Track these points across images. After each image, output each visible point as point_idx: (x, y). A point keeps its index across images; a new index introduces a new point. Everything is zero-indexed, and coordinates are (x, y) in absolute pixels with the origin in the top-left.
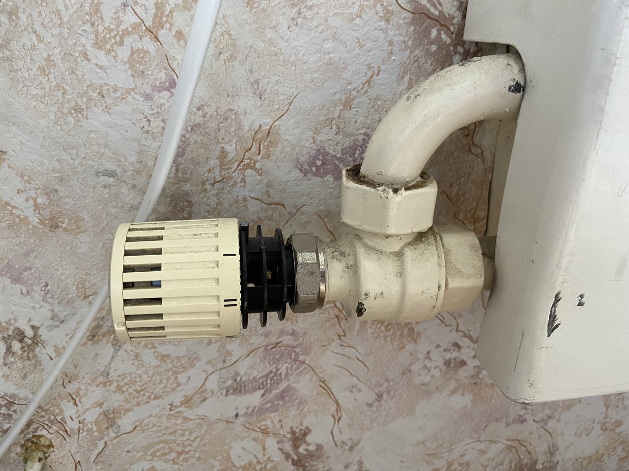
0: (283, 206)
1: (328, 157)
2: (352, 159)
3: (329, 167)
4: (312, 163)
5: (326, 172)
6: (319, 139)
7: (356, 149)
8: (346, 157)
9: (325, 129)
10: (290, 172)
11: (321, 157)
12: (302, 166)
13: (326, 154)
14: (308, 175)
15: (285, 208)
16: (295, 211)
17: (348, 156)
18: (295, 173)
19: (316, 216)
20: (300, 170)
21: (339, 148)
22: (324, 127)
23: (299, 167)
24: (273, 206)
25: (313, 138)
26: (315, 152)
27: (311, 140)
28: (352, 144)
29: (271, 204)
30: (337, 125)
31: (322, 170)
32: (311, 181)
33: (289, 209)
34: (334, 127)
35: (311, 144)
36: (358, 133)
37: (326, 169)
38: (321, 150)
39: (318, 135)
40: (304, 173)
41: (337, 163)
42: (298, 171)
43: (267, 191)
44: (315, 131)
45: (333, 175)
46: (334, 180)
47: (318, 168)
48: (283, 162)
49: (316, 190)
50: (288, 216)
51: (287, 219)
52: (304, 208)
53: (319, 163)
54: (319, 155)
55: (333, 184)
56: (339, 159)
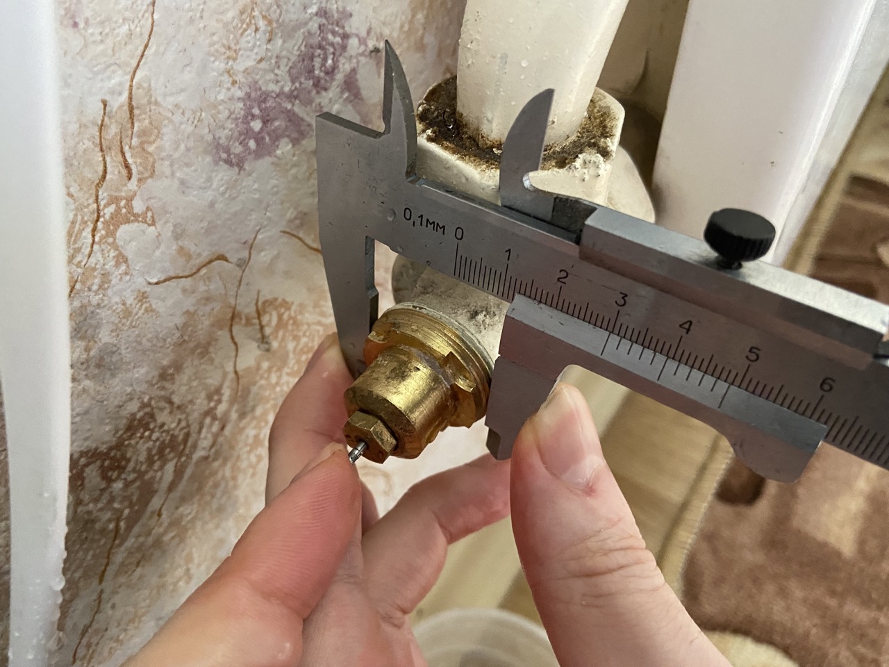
0: (222, 258)
1: (270, 103)
2: (311, 82)
3: (277, 123)
4: (247, 133)
5: (276, 138)
6: (242, 69)
7: (312, 58)
8: (301, 84)
9: (244, 40)
10: (209, 179)
11: (256, 111)
12: (228, 151)
13: (264, 97)
14: (247, 166)
15: (227, 260)
16: (245, 254)
17: (303, 80)
18: (220, 176)
19: (285, 239)
20: (228, 162)
21: (282, 72)
22: (242, 34)
23: (224, 156)
24: (204, 271)
25: (228, 72)
26: (241, 105)
27: (227, 80)
28: (303, 48)
29: (199, 270)
30: (264, 17)
31: (267, 139)
32: (254, 175)
33: (233, 258)
34: (262, 24)
35: (229, 89)
36: (307, 16)
37: (274, 131)
38: (253, 95)
39: (235, 59)
40: (238, 165)
41: (289, 107)
42: (226, 166)
43: (181, 248)
44: (228, 53)
45: (288, 136)
46: (294, 145)
47: (259, 140)
48: (187, 165)
49: (269, 187)
50: (238, 272)
51: (239, 278)
52: (260, 237)
53: (257, 125)
54: (251, 107)
55: (294, 155)
56: (292, 96)
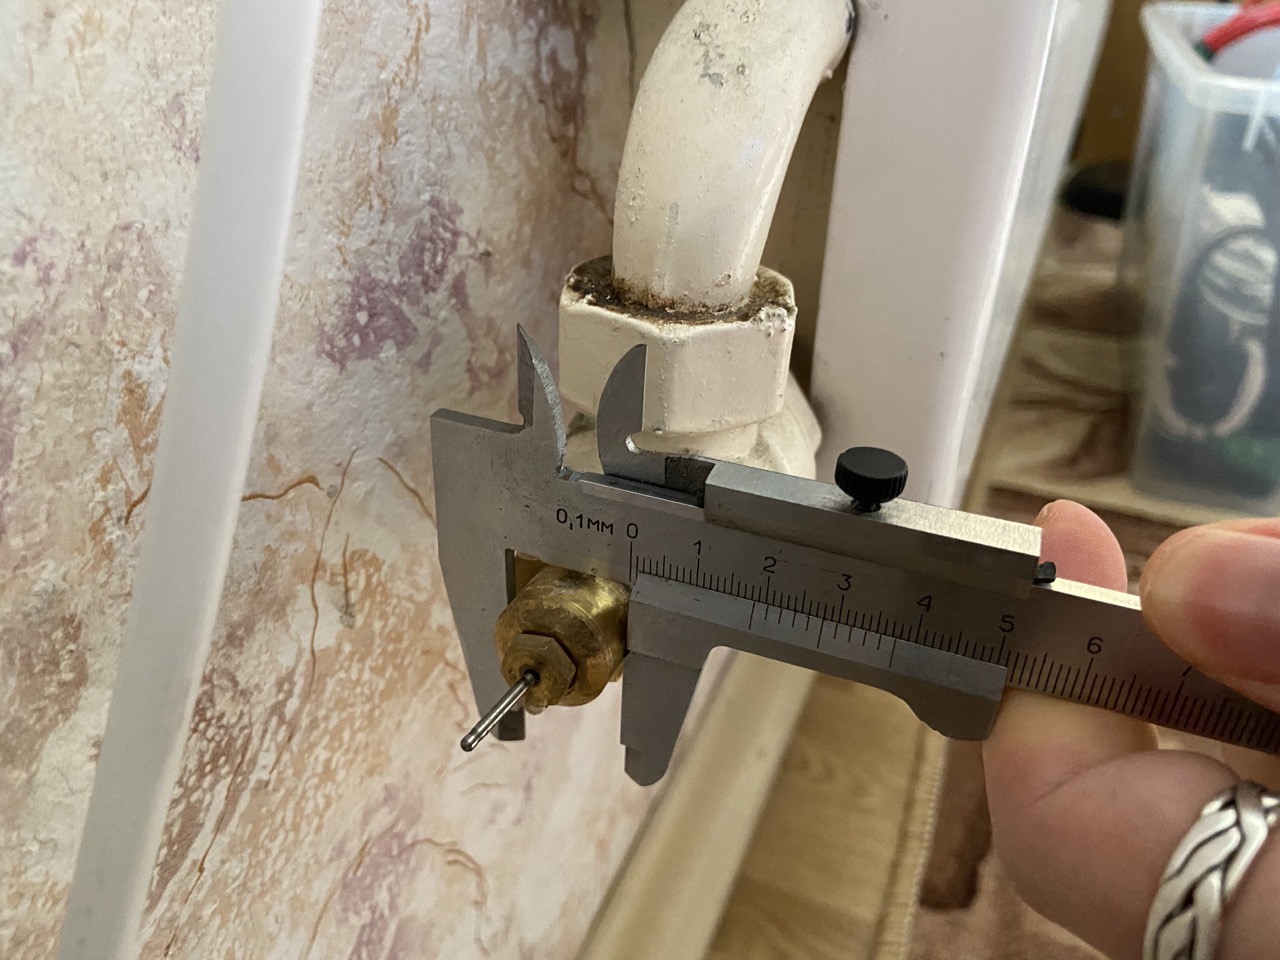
0: (313, 480)
1: (378, 294)
2: (419, 279)
3: (383, 320)
4: (351, 326)
5: (381, 337)
6: (354, 248)
7: (422, 250)
8: (410, 278)
9: (358, 216)
10: (309, 373)
11: (363, 301)
12: (331, 342)
13: (372, 286)
14: (350, 365)
15: (317, 484)
16: (337, 480)
17: (412, 274)
18: (321, 371)
19: (380, 469)
20: (330, 356)
21: (393, 259)
22: (356, 210)
23: (327, 347)
24: (291, 494)
25: (339, 248)
26: (348, 290)
27: (338, 258)
28: (414, 237)
29: (287, 491)
30: (379, 195)
31: (372, 336)
32: (356, 378)
33: (325, 483)
34: (376, 202)
35: (339, 269)
36: (421, 202)
37: (380, 328)
38: (362, 281)
39: (347, 236)
40: (340, 362)
41: (397, 303)
42: (328, 361)
43: (271, 459)
44: (341, 227)
45: (393, 338)
46: (399, 350)
47: (364, 337)
48: (290, 351)
49: (370, 396)
50: (326, 503)
51: (328, 512)
52: (355, 461)
53: (362, 318)
54: (359, 296)
55: (398, 363)
56: (400, 291)
